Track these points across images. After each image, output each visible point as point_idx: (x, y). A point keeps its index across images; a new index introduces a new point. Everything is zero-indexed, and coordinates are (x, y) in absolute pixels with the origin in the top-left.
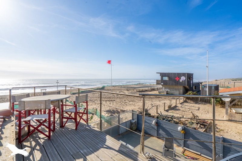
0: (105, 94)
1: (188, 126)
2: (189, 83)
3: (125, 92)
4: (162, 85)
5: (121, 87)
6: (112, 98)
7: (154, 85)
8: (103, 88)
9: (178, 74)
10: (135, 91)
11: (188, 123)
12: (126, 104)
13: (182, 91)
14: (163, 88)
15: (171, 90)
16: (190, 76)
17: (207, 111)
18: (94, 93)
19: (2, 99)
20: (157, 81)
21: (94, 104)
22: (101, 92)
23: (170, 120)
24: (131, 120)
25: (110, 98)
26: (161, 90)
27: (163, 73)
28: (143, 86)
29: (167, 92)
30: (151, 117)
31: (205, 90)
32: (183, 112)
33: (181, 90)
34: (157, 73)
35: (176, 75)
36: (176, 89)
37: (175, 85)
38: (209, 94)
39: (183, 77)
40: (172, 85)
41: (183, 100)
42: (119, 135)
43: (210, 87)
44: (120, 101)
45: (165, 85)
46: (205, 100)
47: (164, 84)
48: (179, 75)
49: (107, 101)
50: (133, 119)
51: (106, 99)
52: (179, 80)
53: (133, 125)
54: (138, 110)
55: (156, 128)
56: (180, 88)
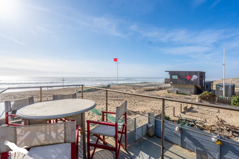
0: (112, 92)
1: (217, 133)
2: (201, 82)
3: (132, 90)
4: (171, 84)
5: (126, 86)
6: (120, 97)
7: (160, 84)
8: (108, 87)
9: (189, 72)
10: (142, 90)
11: (216, 129)
12: (136, 105)
13: (193, 91)
14: (172, 87)
15: (181, 89)
16: (202, 75)
17: (229, 115)
18: (100, 91)
19: (9, 96)
20: (166, 79)
21: (102, 104)
22: (107, 91)
23: (193, 125)
24: (147, 124)
25: (117, 97)
26: (170, 89)
27: (172, 71)
28: (149, 84)
29: (177, 91)
30: (171, 121)
31: (220, 89)
32: (203, 115)
33: (192, 89)
34: (165, 71)
35: (187, 74)
36: (186, 88)
37: (186, 84)
38: (225, 94)
39: (195, 76)
40: (182, 84)
41: (198, 100)
42: (135, 141)
43: (227, 87)
44: (129, 101)
45: (175, 84)
46: (223, 101)
47: (173, 83)
48: (191, 74)
49: (115, 100)
50: (149, 123)
51: (114, 98)
52: (190, 79)
53: (150, 130)
54: (151, 111)
55: (180, 135)
56: (191, 87)
